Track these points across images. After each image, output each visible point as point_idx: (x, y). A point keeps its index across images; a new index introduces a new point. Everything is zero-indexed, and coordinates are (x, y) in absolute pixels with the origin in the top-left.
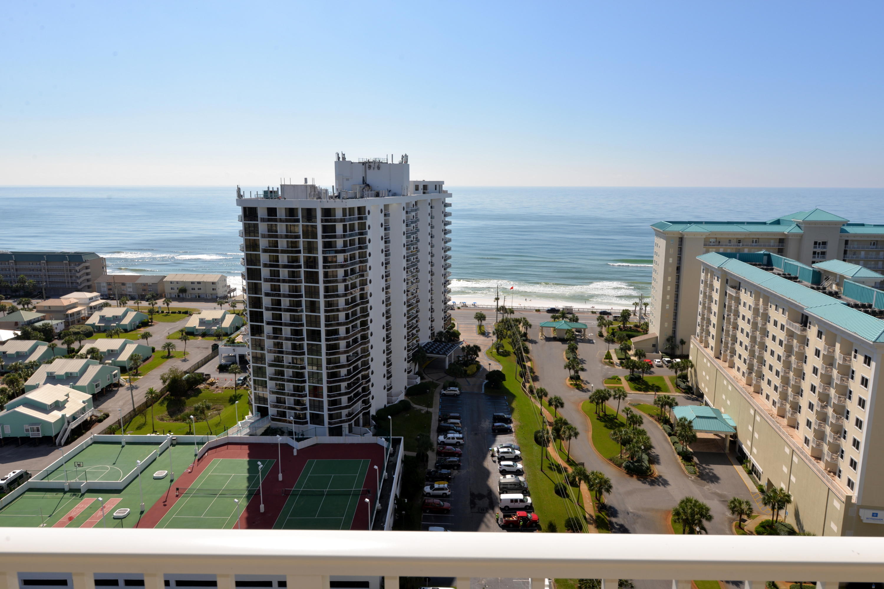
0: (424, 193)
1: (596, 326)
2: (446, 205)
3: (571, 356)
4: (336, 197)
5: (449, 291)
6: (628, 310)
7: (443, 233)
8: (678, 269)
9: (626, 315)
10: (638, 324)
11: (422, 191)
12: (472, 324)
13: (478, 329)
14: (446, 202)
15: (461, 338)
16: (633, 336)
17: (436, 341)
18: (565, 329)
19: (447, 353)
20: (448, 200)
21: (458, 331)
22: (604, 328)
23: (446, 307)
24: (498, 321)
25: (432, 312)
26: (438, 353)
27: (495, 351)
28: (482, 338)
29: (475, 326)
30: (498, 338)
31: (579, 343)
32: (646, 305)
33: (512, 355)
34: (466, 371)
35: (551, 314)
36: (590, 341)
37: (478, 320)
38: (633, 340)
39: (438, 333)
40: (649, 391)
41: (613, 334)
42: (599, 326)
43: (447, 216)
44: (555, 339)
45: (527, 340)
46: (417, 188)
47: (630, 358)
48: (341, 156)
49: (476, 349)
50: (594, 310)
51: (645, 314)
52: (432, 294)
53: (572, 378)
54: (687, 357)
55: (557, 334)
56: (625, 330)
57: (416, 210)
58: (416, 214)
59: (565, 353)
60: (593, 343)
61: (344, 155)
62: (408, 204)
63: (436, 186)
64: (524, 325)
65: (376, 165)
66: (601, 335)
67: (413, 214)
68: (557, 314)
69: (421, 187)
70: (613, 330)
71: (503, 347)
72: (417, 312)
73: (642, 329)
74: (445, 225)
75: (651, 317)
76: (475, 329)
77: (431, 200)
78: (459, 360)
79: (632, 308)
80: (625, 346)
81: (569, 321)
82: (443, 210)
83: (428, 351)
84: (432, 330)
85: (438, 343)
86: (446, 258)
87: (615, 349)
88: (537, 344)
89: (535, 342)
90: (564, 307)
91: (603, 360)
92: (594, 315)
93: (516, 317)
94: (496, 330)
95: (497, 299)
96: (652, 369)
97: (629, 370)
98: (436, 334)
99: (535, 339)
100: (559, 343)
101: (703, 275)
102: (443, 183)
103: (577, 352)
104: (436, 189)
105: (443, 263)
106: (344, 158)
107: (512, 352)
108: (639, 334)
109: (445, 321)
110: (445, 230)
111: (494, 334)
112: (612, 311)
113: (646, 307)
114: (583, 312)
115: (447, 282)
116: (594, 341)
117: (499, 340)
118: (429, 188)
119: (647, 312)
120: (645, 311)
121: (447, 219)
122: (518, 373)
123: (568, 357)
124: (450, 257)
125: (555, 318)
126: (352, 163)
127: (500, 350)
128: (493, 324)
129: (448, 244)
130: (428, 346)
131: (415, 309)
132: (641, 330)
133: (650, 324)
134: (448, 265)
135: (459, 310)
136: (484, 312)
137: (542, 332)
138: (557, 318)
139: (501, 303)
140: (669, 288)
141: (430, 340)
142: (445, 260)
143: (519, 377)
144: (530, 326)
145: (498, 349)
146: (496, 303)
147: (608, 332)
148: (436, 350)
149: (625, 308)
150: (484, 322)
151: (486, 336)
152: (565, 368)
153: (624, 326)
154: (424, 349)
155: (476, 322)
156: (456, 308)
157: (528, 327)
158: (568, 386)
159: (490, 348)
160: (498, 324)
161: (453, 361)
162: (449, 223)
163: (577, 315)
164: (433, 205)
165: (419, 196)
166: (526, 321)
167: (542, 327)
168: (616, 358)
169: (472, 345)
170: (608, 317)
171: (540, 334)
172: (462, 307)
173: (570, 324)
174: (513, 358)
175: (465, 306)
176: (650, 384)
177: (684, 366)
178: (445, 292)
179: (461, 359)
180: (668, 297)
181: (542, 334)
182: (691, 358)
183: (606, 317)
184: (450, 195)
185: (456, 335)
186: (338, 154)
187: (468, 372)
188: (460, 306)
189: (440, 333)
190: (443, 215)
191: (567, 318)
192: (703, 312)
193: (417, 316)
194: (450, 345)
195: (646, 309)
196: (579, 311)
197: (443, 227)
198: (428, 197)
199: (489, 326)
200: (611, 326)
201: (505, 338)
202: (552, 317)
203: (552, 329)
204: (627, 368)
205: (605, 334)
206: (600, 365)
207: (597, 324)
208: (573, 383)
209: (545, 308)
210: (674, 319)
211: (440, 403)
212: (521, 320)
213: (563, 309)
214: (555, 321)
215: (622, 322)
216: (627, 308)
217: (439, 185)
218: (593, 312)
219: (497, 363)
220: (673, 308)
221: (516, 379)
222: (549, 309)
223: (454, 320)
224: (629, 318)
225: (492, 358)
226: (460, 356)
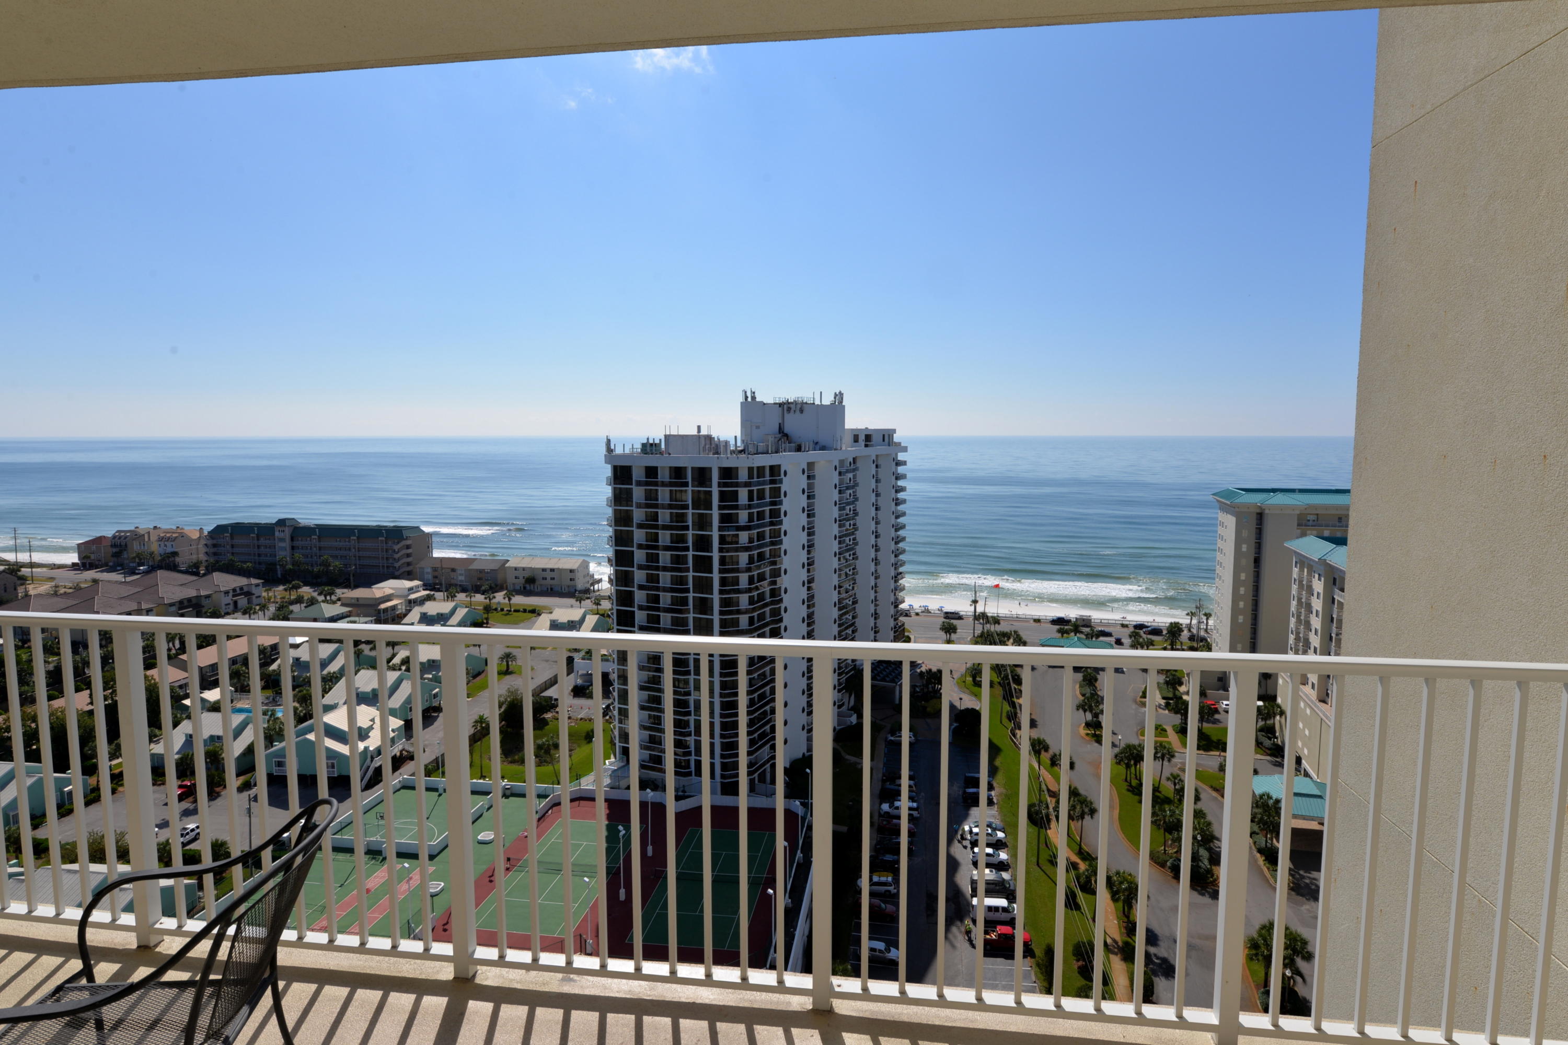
0: (866, 446)
2: (899, 463)
3: (1088, 691)
4: (741, 452)
5: (903, 589)
6: (1178, 623)
7: (894, 504)
8: (1257, 561)
9: (1175, 627)
11: (863, 443)
12: (936, 638)
14: (899, 459)
19: (896, 680)
20: (901, 456)
23: (897, 612)
24: (976, 635)
25: (875, 619)
26: (884, 680)
27: (970, 679)
32: (1208, 615)
33: (996, 686)
34: (925, 708)
35: (1058, 627)
36: (1118, 670)
37: (946, 633)
40: (1212, 751)
42: (1132, 646)
43: (900, 479)
46: (856, 439)
47: (1181, 698)
48: (749, 395)
49: (939, 676)
50: (1124, 623)
51: (1206, 630)
52: (876, 592)
53: (1088, 725)
54: (1274, 698)
57: (854, 470)
58: (855, 477)
59: (1078, 686)
60: (1123, 672)
61: (754, 393)
62: (842, 462)
63: (884, 435)
64: (1015, 641)
65: (799, 406)
67: (850, 475)
68: (1066, 627)
69: (862, 438)
72: (854, 617)
74: (897, 491)
75: (1214, 635)
77: (877, 456)
78: (915, 692)
79: (1185, 621)
80: (1173, 679)
81: (1084, 637)
82: (894, 470)
85: (884, 665)
86: (898, 540)
87: (1158, 683)
88: (1036, 671)
89: (1032, 668)
90: (1078, 617)
91: (1139, 699)
92: (1125, 630)
93: (1002, 630)
95: (975, 602)
96: (1217, 716)
97: (1179, 716)
101: (1296, 571)
102: (894, 431)
103: (1097, 684)
104: (884, 440)
105: (893, 547)
106: (754, 398)
107: (996, 683)
109: (895, 632)
110: (897, 499)
112: (1153, 624)
113: (1207, 619)
114: (1108, 624)
115: (897, 577)
118: (876, 439)
119: (1209, 627)
120: (1207, 625)
121: (900, 483)
122: (1004, 714)
123: (1084, 692)
124: (903, 539)
125: (1062, 632)
126: (764, 404)
127: (978, 679)
128: (969, 639)
129: (901, 520)
131: (851, 614)
134: (900, 551)
135: (917, 617)
136: (954, 621)
138: (1067, 632)
139: (980, 609)
140: (1242, 590)
142: (897, 543)
143: (1005, 720)
145: (974, 678)
146: (972, 608)
148: (881, 675)
149: (1173, 620)
150: (954, 636)
152: (1078, 709)
153: (1172, 647)
155: (943, 635)
156: (913, 614)
158: (1082, 737)
159: (962, 676)
160: (976, 639)
162: (902, 489)
163: (1098, 629)
164: (880, 462)
165: (859, 450)
166: (1018, 636)
168: (1160, 696)
169: (933, 669)
170: (1147, 633)
172: (923, 612)
173: (1087, 642)
174: (998, 691)
175: (927, 611)
176: (1214, 738)
177: (1268, 713)
178: (896, 589)
179: (918, 689)
180: (1241, 604)
182: (1279, 700)
183: (1143, 632)
184: (905, 449)
186: (746, 392)
187: (928, 709)
188: (919, 611)
190: (894, 478)
191: (1082, 632)
192: (1297, 629)
193: (853, 624)
195: (1207, 623)
196: (1101, 623)
197: (893, 494)
198: (872, 452)
202: (1059, 631)
204: (1176, 713)
206: (1134, 706)
207: (1130, 644)
208: (1089, 732)
209: (1048, 618)
210: (1251, 639)
211: (885, 754)
212: (1011, 634)
213: (1076, 618)
214: (1062, 636)
215: (1169, 642)
216: (1177, 620)
217: (889, 435)
218: (1123, 626)
219: (974, 698)
220: (1249, 621)
221: (1001, 722)
222: (1055, 618)
223: (910, 632)
224: (1180, 635)
225: (966, 690)
226: (917, 686)
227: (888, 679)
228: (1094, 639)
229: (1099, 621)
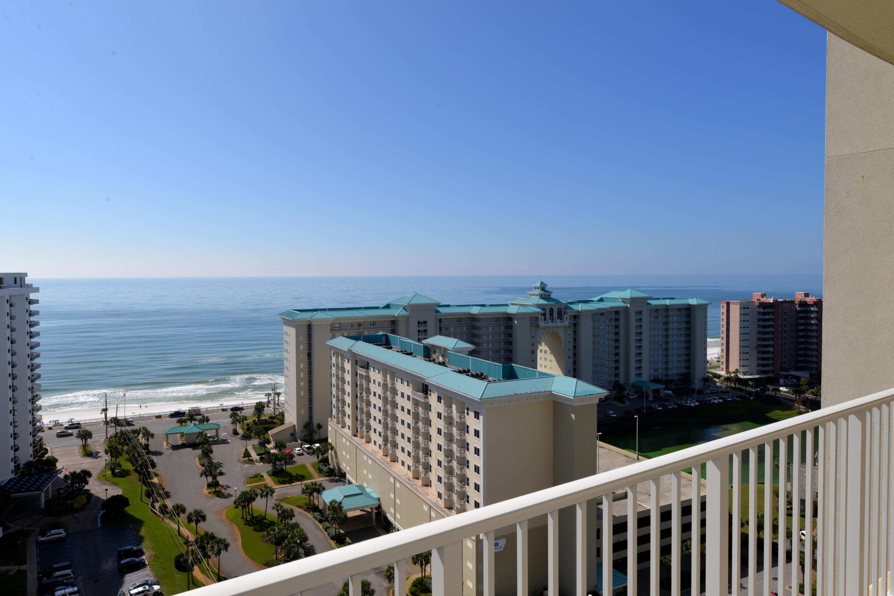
1: (230, 424)
2: (31, 302)
3: (206, 461)
5: (39, 408)
6: (262, 402)
7: (28, 336)
8: (309, 355)
9: (259, 408)
10: (273, 415)
12: (72, 445)
13: (81, 450)
14: (31, 298)
15: (59, 466)
16: (270, 429)
17: (23, 475)
18: (196, 433)
19: (42, 488)
20: (33, 296)
21: (53, 457)
22: (238, 424)
23: (35, 429)
24: (109, 437)
25: (15, 438)
26: (29, 490)
27: (109, 473)
28: (89, 460)
29: (77, 448)
30: (112, 456)
31: (212, 446)
32: (279, 394)
33: (132, 473)
34: (72, 505)
35: (177, 419)
36: (224, 442)
37: (82, 439)
38: (270, 432)
39: (25, 465)
40: (294, 482)
41: (248, 429)
42: (233, 423)
43: (33, 315)
44: (183, 446)
45: (149, 452)
47: (269, 452)
49: (84, 475)
50: (224, 408)
51: (278, 404)
52: (14, 415)
53: (209, 486)
54: (326, 439)
55: (185, 440)
56: (261, 424)
59: (197, 459)
60: (228, 443)
63: (15, 279)
64: (144, 435)
66: (236, 433)
68: (184, 418)
70: (248, 425)
71: (120, 466)
73: (278, 419)
74: (31, 326)
75: (286, 406)
76: (77, 451)
77: (10, 296)
78: (60, 494)
79: (265, 400)
80: (265, 440)
81: (198, 423)
82: (27, 307)
83: (13, 491)
84: (15, 462)
85: (27, 478)
86: (33, 368)
87: (253, 446)
88: (163, 455)
89: (158, 453)
91: (242, 459)
92: (225, 413)
93: (133, 428)
94: (109, 447)
95: (105, 410)
96: (294, 459)
97: (271, 465)
98: (21, 466)
99: (159, 450)
100: (190, 450)
101: (334, 358)
102: (26, 275)
103: (211, 455)
104: (15, 283)
105: (29, 374)
107: (132, 471)
108: (275, 425)
109: (34, 447)
110: (31, 332)
111: (106, 452)
112: (243, 406)
113: (278, 397)
114: (212, 411)
115: (34, 399)
116: (229, 441)
117: (114, 459)
119: (280, 402)
120: (278, 401)
121: (32, 319)
122: (144, 493)
123: (203, 463)
124: (39, 366)
125: (181, 422)
127: (117, 471)
128: (102, 441)
129: (36, 350)
130: (12, 484)
132: (277, 421)
133: (286, 413)
134: (35, 376)
135: (50, 431)
136: (89, 428)
137: (167, 440)
138: (185, 421)
139: (111, 414)
140: (302, 375)
141: (13, 476)
142: (32, 370)
143: (145, 498)
144: (152, 436)
145: (113, 470)
146: (103, 416)
147: (243, 429)
148: (25, 487)
149: (258, 401)
150: (89, 441)
151: (94, 458)
152: (201, 476)
153: (259, 419)
154: (6, 489)
155: (79, 442)
156: (45, 429)
157: (150, 437)
158: (207, 496)
159: (102, 471)
160: (109, 440)
161: (50, 496)
162: (36, 324)
163: (206, 415)
164: (13, 301)
166: (146, 430)
167: (167, 435)
168: (256, 454)
169: (78, 471)
170: (241, 412)
171: (165, 443)
172: (54, 426)
173: (200, 426)
174: (135, 476)
175: (57, 424)
176: (294, 474)
177: (324, 450)
178: (33, 410)
179: (62, 492)
180: (302, 384)
181: (168, 443)
182: (330, 441)
183: (239, 412)
184: (37, 290)
185: (53, 462)
187: (75, 506)
188: (51, 425)
189: (29, 464)
190: (27, 314)
191: (196, 420)
192: (337, 394)
194: (46, 476)
195: (279, 399)
196: (207, 410)
197: (28, 329)
198: (4, 293)
199: (97, 444)
200: (245, 422)
201: (121, 455)
202: (178, 422)
203: (178, 435)
204: (269, 463)
205: (240, 431)
206: (239, 465)
207: (230, 423)
208: (211, 491)
209: (167, 413)
210: (309, 405)
211: (37, 554)
212: (140, 430)
213: (189, 410)
214: (181, 425)
215: (257, 416)
216: (260, 400)
217: (21, 278)
218: (224, 410)
219: (115, 487)
220: (307, 394)
221: (141, 501)
222: (173, 413)
223: (46, 445)
224: (263, 410)
225: (106, 482)
226: (61, 489)
227: (32, 489)
228: (205, 423)
229: (205, 410)
